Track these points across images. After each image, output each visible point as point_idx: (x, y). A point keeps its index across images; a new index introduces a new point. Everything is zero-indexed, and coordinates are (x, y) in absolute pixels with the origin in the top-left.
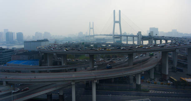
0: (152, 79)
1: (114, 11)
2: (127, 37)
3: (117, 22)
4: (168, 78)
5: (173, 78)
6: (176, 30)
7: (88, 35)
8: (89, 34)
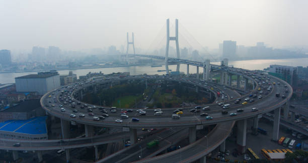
0: (223, 153)
1: (168, 21)
2: (188, 65)
3: (172, 39)
4: (244, 151)
5: (251, 151)
6: (263, 43)
7: (125, 52)
8: (127, 52)
